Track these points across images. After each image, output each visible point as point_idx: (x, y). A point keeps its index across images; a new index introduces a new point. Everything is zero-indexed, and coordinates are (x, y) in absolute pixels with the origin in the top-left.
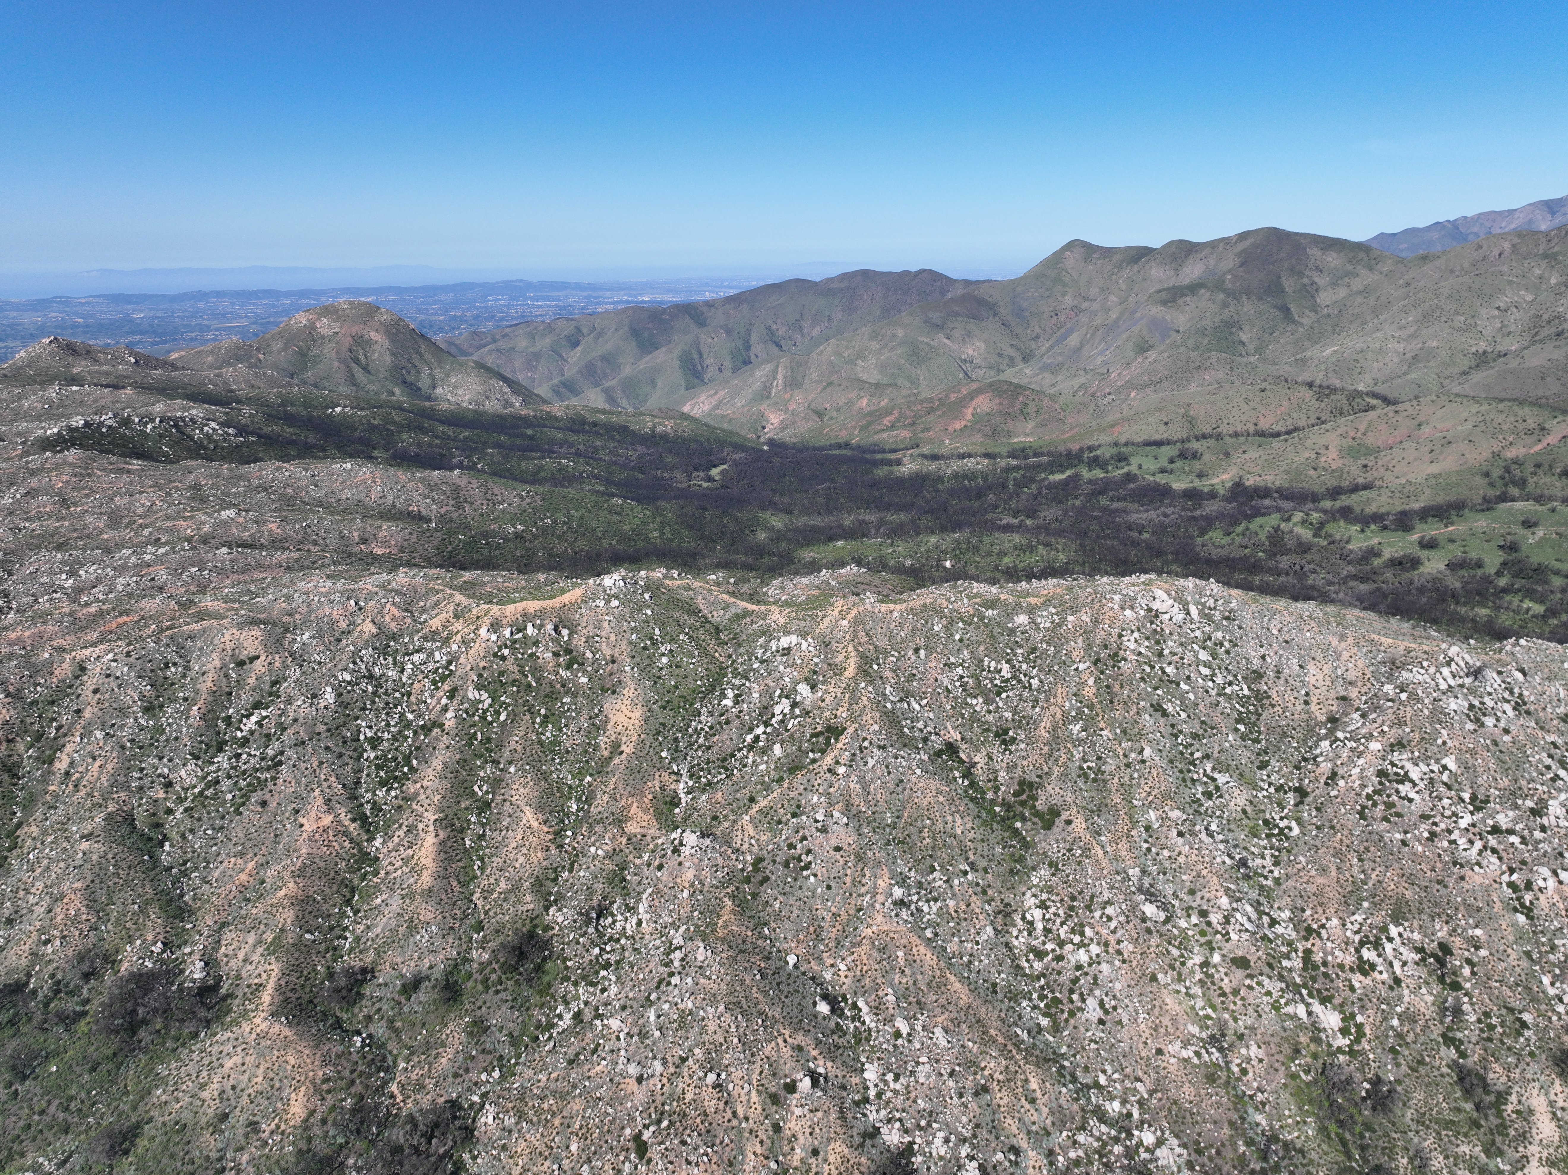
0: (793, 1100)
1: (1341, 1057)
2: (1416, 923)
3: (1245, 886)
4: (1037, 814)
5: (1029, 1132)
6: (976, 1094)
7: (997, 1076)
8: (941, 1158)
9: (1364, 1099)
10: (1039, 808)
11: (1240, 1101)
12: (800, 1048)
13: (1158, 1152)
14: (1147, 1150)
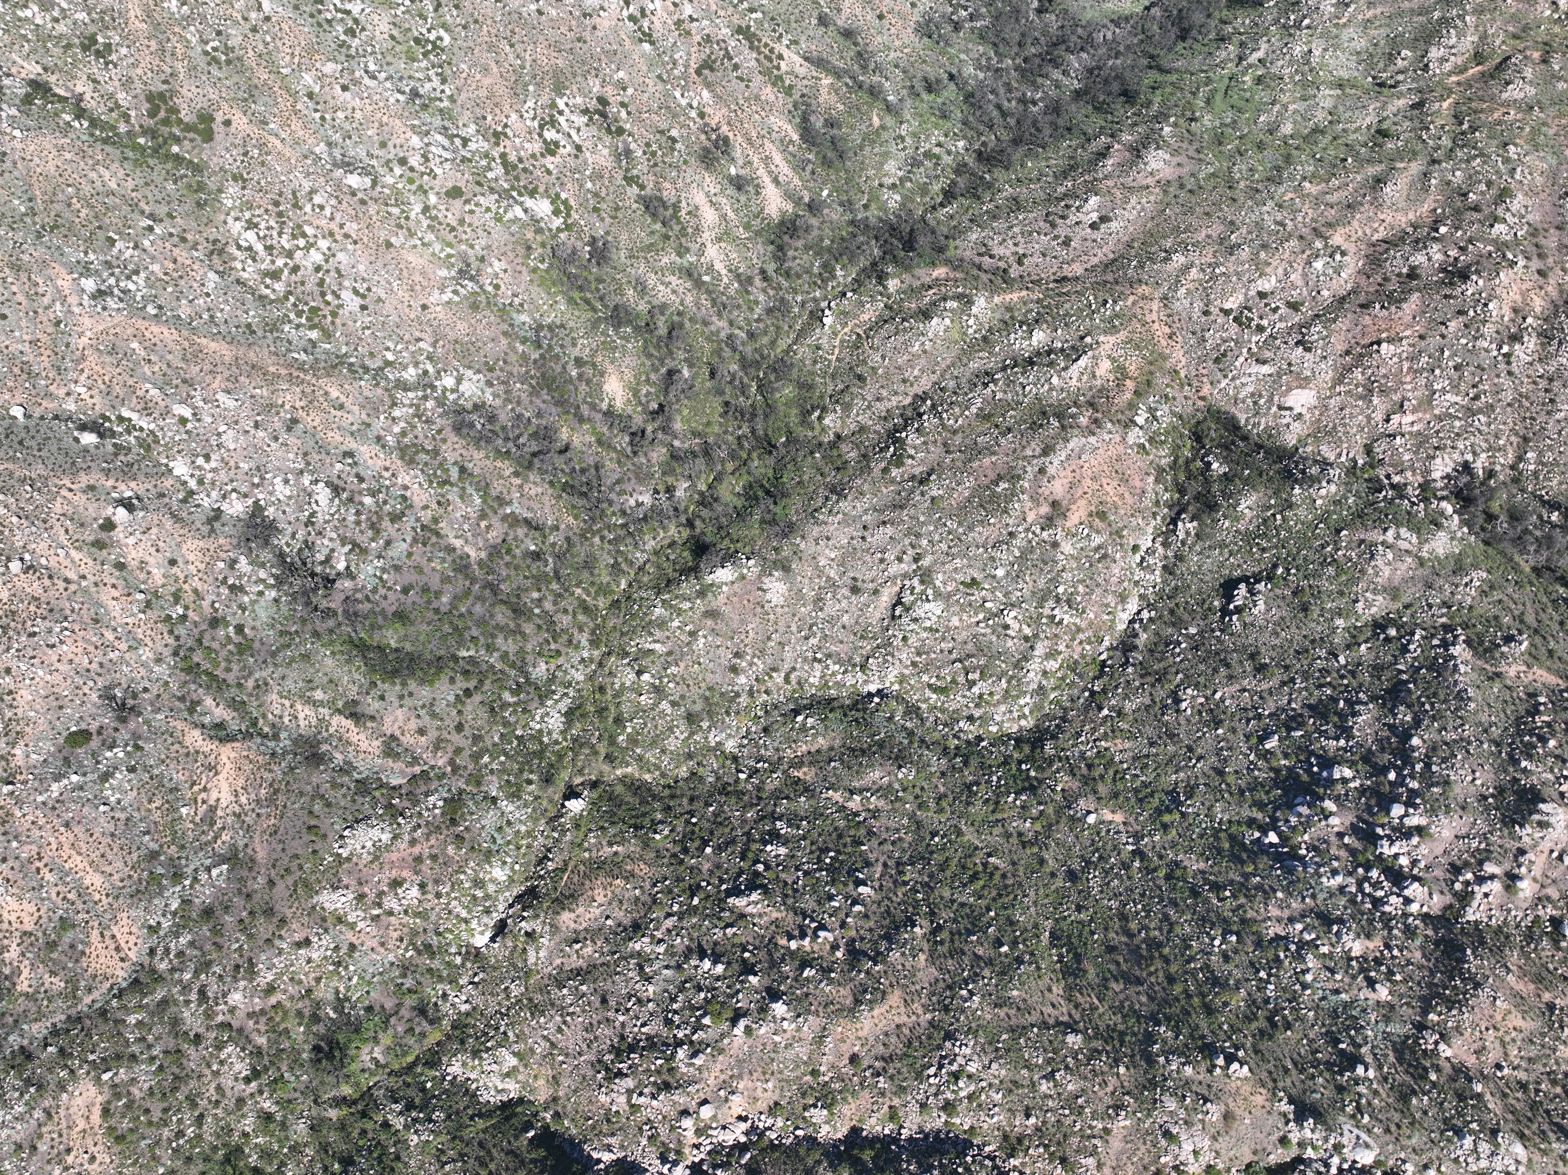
0: (118, 534)
1: (562, 235)
2: (574, 88)
3: (426, 116)
4: (188, 128)
5: (352, 434)
6: (289, 429)
7: (298, 404)
8: (290, 498)
9: (589, 260)
10: (186, 120)
11: (503, 312)
12: (92, 488)
13: (462, 388)
14: (453, 391)
